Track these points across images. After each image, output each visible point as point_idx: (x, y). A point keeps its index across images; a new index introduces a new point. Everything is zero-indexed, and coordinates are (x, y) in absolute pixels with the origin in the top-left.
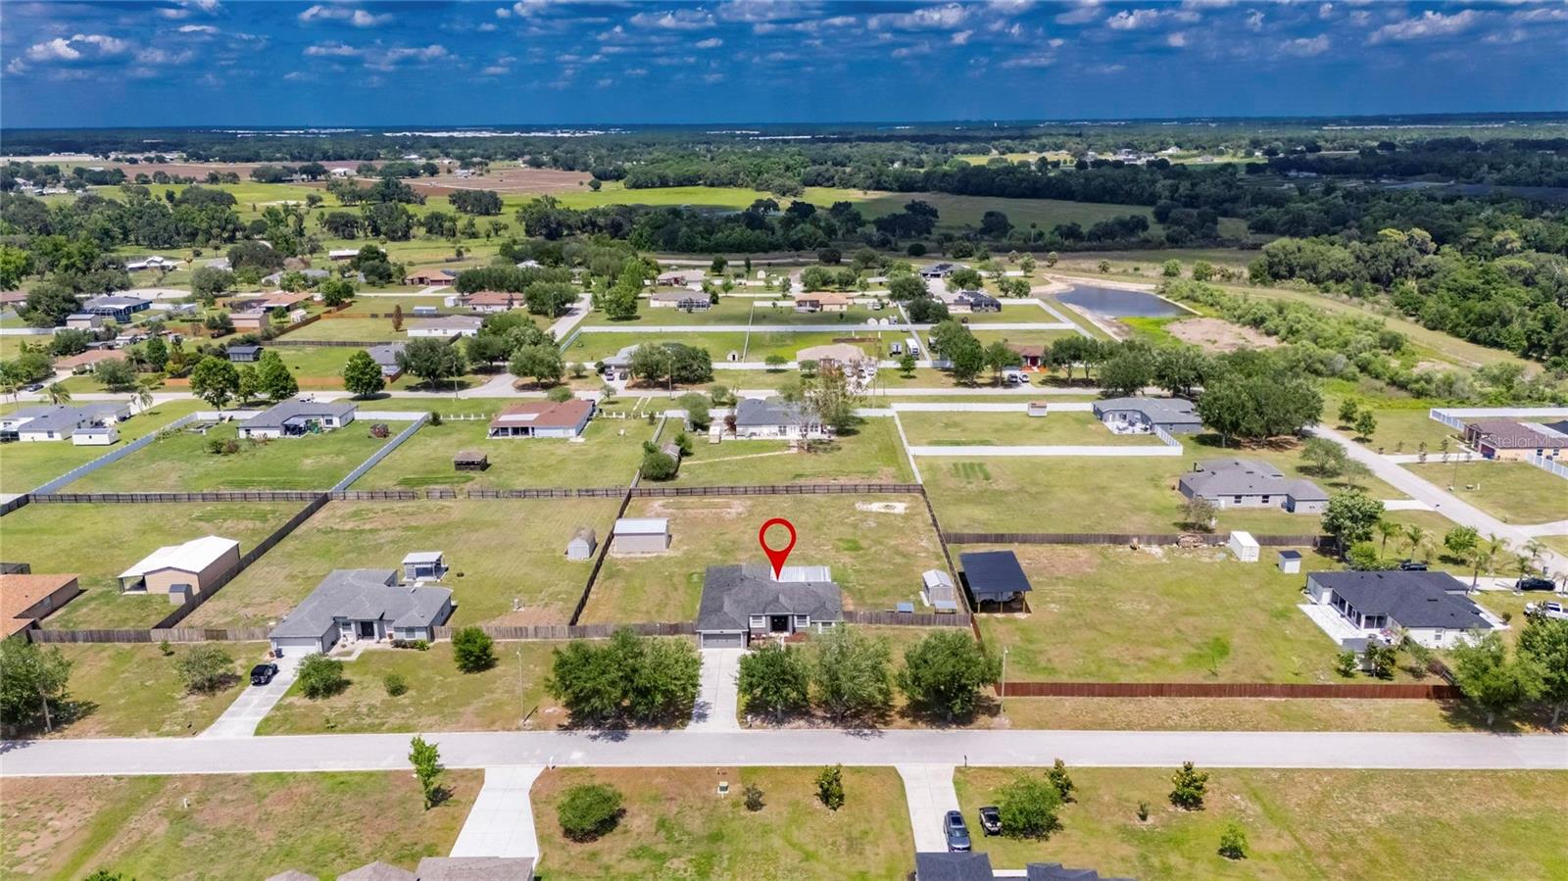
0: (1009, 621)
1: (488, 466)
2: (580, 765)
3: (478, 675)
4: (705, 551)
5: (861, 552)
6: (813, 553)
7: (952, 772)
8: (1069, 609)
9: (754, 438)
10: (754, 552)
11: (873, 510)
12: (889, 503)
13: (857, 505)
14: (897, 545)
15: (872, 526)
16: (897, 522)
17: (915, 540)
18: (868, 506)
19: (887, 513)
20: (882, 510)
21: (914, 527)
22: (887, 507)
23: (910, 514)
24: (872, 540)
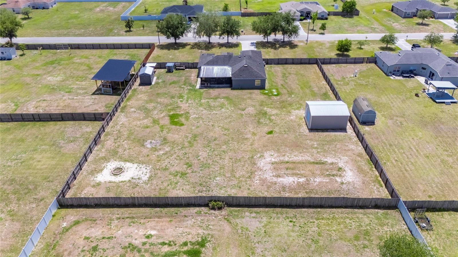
4: (277, 115)
5: (172, 113)
6: (205, 111)
10: (243, 112)
11: (136, 165)
12: (113, 179)
13: (148, 175)
14: (143, 119)
15: (149, 141)
16: (126, 146)
17: (127, 124)
18: (137, 173)
19: (126, 161)
20: (128, 165)
21: (117, 139)
22: (118, 171)
23: (106, 159)
24: (159, 124)
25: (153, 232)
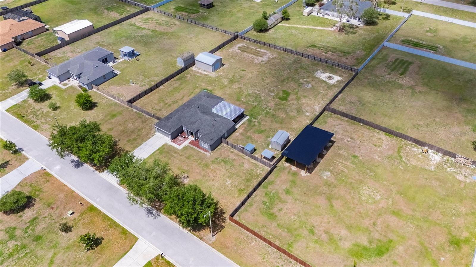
0: (295, 174)
1: (213, 6)
2: (52, 173)
3: (83, 112)
5: (283, 102)
7: (153, 257)
8: (333, 180)
9: (326, 17)
11: (321, 78)
12: (333, 76)
13: (317, 72)
14: (304, 103)
15: (308, 87)
16: (322, 89)
17: (316, 103)
18: (322, 75)
19: (325, 82)
20: (324, 79)
21: (325, 95)
22: (330, 78)
23: (334, 85)
24: (297, 96)
25: (324, 54)
